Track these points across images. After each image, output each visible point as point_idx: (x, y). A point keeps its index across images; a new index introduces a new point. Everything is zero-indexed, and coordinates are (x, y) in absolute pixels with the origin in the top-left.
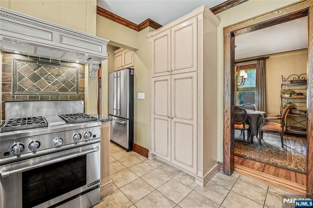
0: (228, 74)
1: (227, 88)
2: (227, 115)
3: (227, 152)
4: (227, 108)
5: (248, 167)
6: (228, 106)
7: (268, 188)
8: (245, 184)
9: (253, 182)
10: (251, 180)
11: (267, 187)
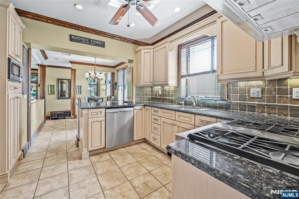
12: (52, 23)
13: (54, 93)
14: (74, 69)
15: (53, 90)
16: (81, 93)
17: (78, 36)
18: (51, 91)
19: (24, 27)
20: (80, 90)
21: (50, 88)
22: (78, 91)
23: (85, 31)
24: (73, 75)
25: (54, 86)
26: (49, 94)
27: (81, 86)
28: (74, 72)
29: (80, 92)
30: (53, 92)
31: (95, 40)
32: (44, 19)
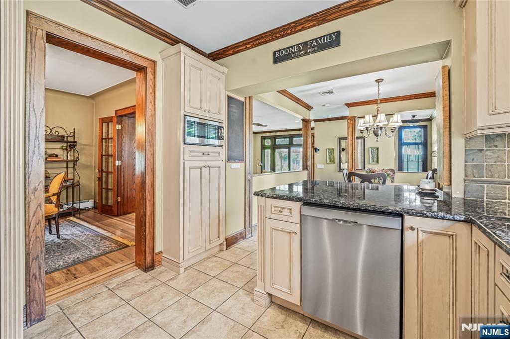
0: (38, 114)
1: (37, 143)
2: (35, 198)
3: (37, 274)
4: (37, 185)
5: (49, 288)
6: (39, 178)
7: (107, 287)
8: (81, 306)
9: (85, 296)
10: (79, 296)
11: (104, 287)
12: (252, 46)
13: (334, 162)
14: (352, 117)
15: (332, 156)
16: (378, 162)
17: (284, 49)
18: (330, 158)
19: (226, 70)
20: (376, 156)
21: (329, 153)
22: (373, 158)
23: (296, 32)
24: (351, 129)
25: (333, 149)
26: (327, 163)
27: (378, 149)
28: (352, 122)
29: (375, 159)
30: (333, 160)
31: (316, 40)
32: (242, 46)
